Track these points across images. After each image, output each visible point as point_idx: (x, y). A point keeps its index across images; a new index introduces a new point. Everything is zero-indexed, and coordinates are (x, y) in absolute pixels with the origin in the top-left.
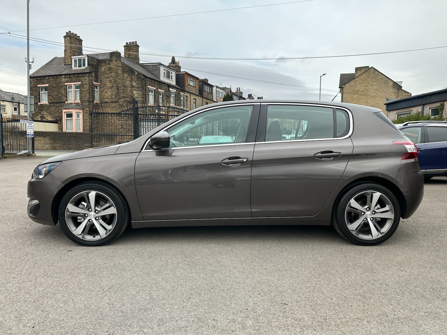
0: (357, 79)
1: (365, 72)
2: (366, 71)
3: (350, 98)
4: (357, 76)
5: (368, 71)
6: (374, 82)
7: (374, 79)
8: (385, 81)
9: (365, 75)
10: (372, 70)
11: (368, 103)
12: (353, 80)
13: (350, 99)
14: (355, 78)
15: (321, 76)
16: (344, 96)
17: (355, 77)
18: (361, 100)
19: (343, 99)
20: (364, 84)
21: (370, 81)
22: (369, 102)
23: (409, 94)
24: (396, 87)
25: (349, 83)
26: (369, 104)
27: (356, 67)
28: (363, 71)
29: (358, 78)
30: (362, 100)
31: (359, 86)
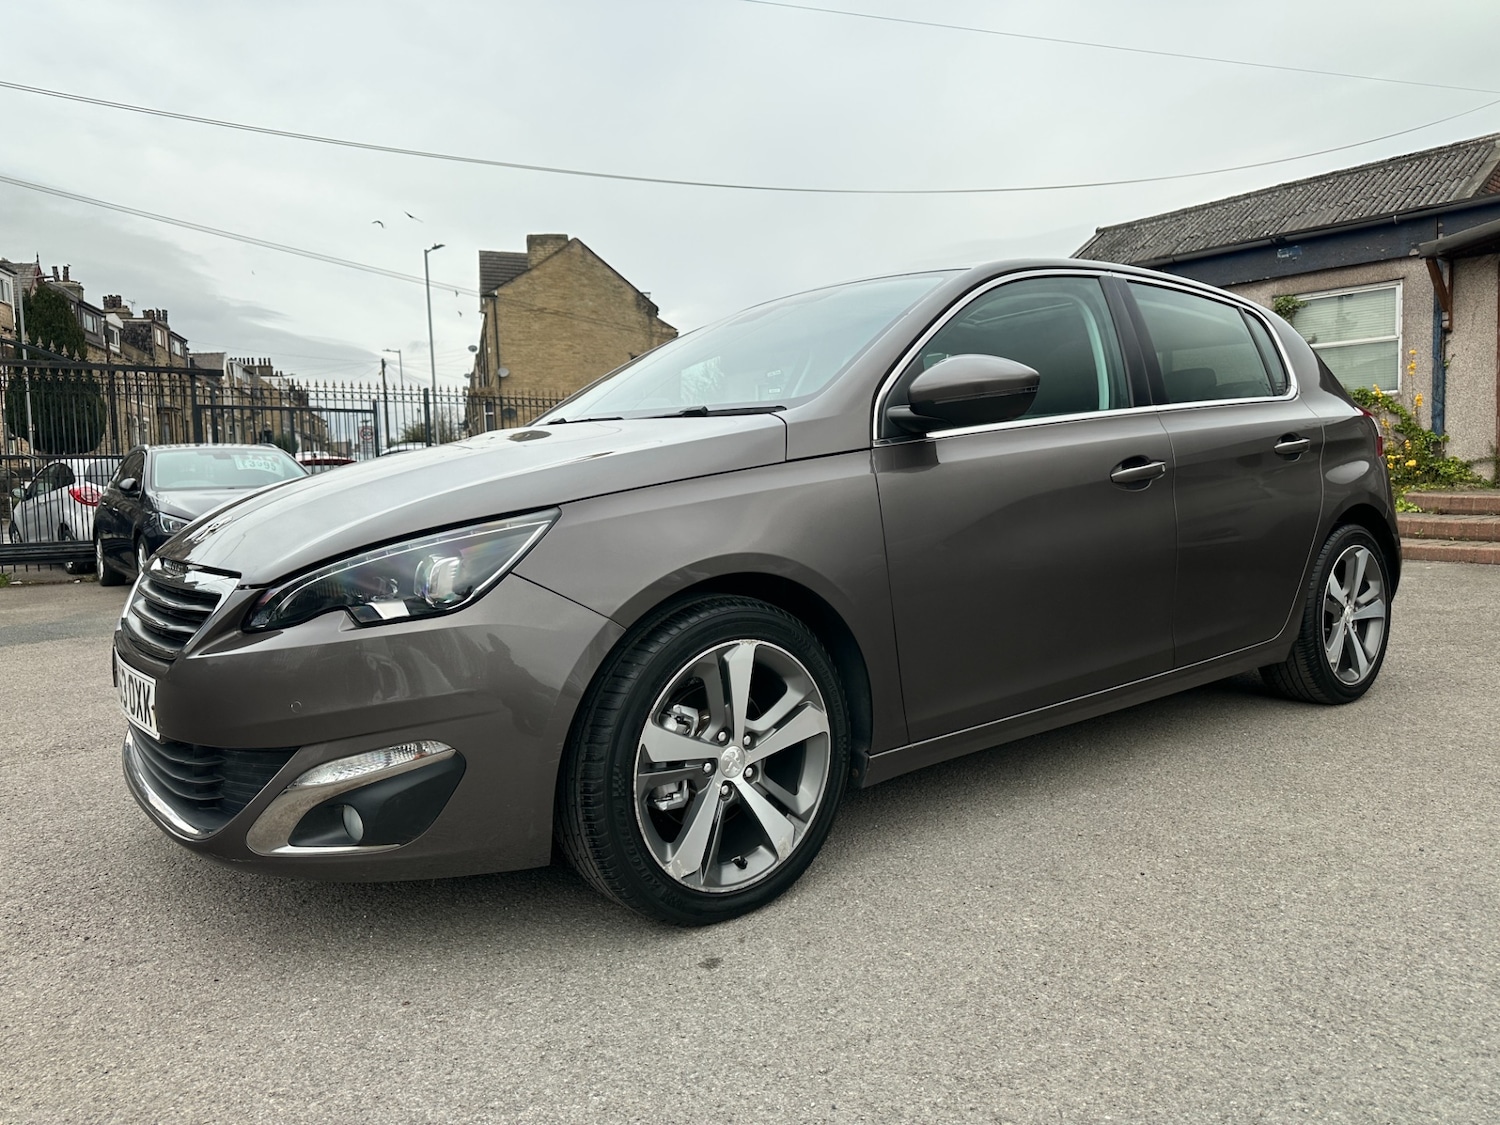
0: (535, 273)
1: (556, 253)
2: (560, 250)
3: (520, 332)
4: (534, 262)
5: (566, 250)
6: (584, 286)
7: (583, 278)
8: (615, 286)
9: (557, 260)
10: (577, 249)
11: (576, 350)
12: (525, 276)
13: (521, 336)
14: (530, 270)
15: (426, 252)
16: (502, 324)
17: (529, 267)
18: (554, 341)
19: (500, 335)
20: (558, 291)
21: (575, 284)
22: (578, 347)
23: (672, 331)
24: (645, 307)
25: (513, 284)
26: (578, 353)
27: (529, 233)
28: (550, 248)
29: (538, 269)
30: (558, 340)
31: (543, 295)
